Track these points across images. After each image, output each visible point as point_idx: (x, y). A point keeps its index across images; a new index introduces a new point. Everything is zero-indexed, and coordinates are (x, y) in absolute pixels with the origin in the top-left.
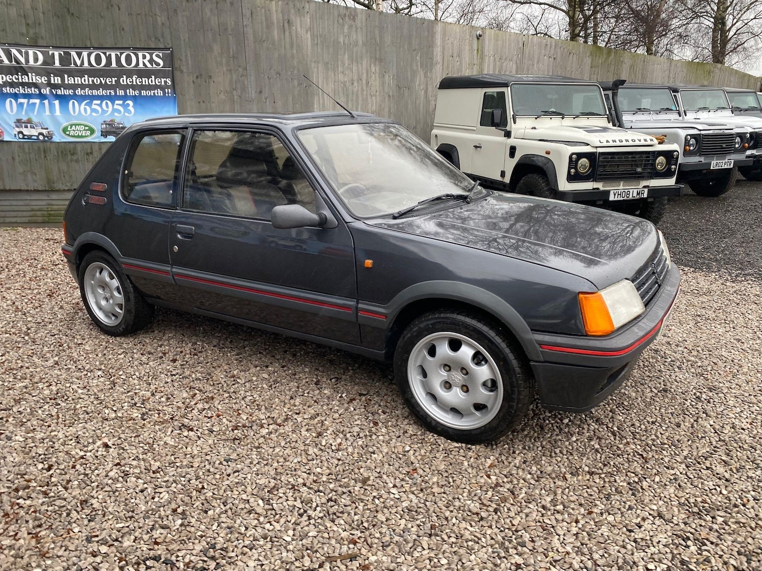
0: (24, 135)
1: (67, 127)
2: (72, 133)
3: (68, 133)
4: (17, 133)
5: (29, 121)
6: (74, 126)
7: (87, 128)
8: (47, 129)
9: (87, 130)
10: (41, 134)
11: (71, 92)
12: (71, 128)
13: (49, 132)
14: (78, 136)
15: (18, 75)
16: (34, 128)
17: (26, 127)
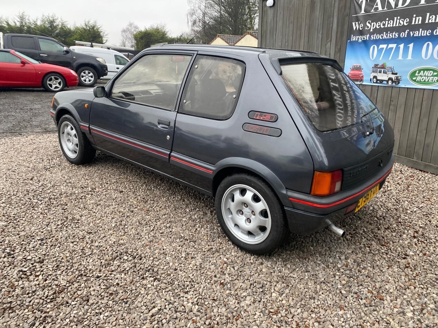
0: (377, 80)
1: (415, 72)
2: (418, 79)
3: (414, 78)
4: (372, 78)
5: (383, 67)
6: (422, 72)
7: (435, 74)
8: (396, 74)
9: (435, 76)
10: (390, 79)
11: (428, 33)
12: (419, 73)
13: (397, 77)
14: (425, 83)
15: (385, 21)
16: (386, 73)
17: (380, 72)
